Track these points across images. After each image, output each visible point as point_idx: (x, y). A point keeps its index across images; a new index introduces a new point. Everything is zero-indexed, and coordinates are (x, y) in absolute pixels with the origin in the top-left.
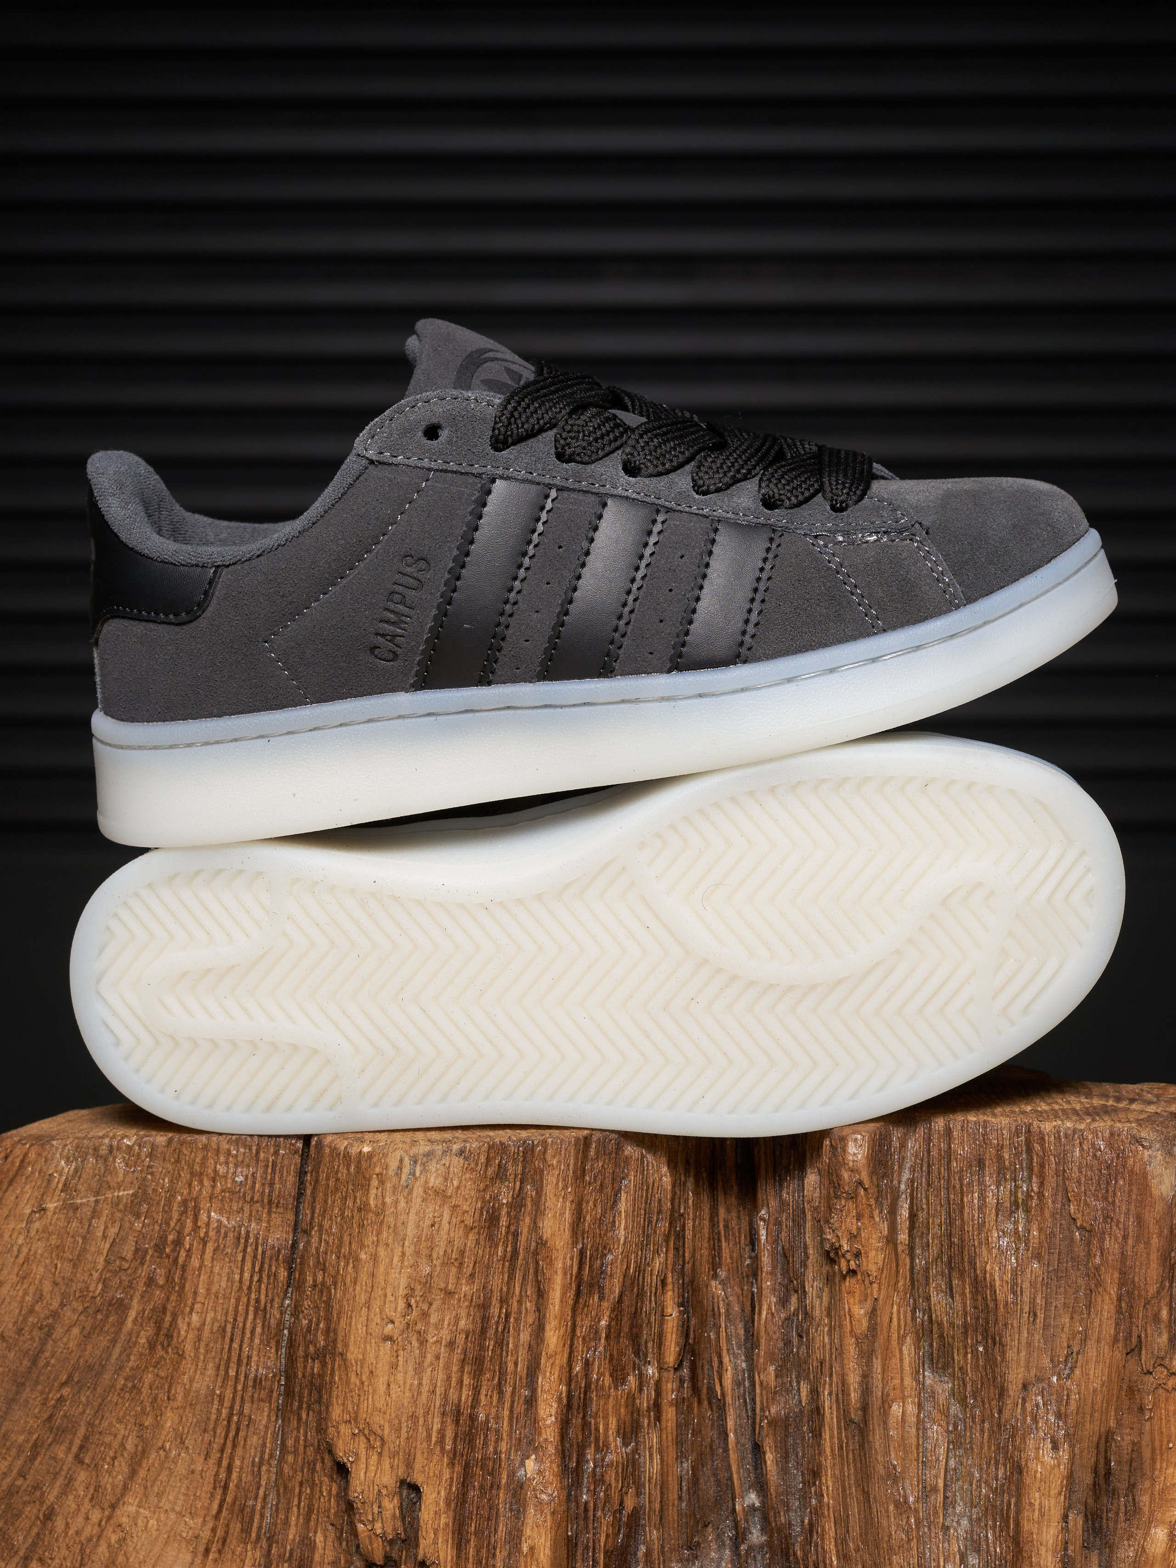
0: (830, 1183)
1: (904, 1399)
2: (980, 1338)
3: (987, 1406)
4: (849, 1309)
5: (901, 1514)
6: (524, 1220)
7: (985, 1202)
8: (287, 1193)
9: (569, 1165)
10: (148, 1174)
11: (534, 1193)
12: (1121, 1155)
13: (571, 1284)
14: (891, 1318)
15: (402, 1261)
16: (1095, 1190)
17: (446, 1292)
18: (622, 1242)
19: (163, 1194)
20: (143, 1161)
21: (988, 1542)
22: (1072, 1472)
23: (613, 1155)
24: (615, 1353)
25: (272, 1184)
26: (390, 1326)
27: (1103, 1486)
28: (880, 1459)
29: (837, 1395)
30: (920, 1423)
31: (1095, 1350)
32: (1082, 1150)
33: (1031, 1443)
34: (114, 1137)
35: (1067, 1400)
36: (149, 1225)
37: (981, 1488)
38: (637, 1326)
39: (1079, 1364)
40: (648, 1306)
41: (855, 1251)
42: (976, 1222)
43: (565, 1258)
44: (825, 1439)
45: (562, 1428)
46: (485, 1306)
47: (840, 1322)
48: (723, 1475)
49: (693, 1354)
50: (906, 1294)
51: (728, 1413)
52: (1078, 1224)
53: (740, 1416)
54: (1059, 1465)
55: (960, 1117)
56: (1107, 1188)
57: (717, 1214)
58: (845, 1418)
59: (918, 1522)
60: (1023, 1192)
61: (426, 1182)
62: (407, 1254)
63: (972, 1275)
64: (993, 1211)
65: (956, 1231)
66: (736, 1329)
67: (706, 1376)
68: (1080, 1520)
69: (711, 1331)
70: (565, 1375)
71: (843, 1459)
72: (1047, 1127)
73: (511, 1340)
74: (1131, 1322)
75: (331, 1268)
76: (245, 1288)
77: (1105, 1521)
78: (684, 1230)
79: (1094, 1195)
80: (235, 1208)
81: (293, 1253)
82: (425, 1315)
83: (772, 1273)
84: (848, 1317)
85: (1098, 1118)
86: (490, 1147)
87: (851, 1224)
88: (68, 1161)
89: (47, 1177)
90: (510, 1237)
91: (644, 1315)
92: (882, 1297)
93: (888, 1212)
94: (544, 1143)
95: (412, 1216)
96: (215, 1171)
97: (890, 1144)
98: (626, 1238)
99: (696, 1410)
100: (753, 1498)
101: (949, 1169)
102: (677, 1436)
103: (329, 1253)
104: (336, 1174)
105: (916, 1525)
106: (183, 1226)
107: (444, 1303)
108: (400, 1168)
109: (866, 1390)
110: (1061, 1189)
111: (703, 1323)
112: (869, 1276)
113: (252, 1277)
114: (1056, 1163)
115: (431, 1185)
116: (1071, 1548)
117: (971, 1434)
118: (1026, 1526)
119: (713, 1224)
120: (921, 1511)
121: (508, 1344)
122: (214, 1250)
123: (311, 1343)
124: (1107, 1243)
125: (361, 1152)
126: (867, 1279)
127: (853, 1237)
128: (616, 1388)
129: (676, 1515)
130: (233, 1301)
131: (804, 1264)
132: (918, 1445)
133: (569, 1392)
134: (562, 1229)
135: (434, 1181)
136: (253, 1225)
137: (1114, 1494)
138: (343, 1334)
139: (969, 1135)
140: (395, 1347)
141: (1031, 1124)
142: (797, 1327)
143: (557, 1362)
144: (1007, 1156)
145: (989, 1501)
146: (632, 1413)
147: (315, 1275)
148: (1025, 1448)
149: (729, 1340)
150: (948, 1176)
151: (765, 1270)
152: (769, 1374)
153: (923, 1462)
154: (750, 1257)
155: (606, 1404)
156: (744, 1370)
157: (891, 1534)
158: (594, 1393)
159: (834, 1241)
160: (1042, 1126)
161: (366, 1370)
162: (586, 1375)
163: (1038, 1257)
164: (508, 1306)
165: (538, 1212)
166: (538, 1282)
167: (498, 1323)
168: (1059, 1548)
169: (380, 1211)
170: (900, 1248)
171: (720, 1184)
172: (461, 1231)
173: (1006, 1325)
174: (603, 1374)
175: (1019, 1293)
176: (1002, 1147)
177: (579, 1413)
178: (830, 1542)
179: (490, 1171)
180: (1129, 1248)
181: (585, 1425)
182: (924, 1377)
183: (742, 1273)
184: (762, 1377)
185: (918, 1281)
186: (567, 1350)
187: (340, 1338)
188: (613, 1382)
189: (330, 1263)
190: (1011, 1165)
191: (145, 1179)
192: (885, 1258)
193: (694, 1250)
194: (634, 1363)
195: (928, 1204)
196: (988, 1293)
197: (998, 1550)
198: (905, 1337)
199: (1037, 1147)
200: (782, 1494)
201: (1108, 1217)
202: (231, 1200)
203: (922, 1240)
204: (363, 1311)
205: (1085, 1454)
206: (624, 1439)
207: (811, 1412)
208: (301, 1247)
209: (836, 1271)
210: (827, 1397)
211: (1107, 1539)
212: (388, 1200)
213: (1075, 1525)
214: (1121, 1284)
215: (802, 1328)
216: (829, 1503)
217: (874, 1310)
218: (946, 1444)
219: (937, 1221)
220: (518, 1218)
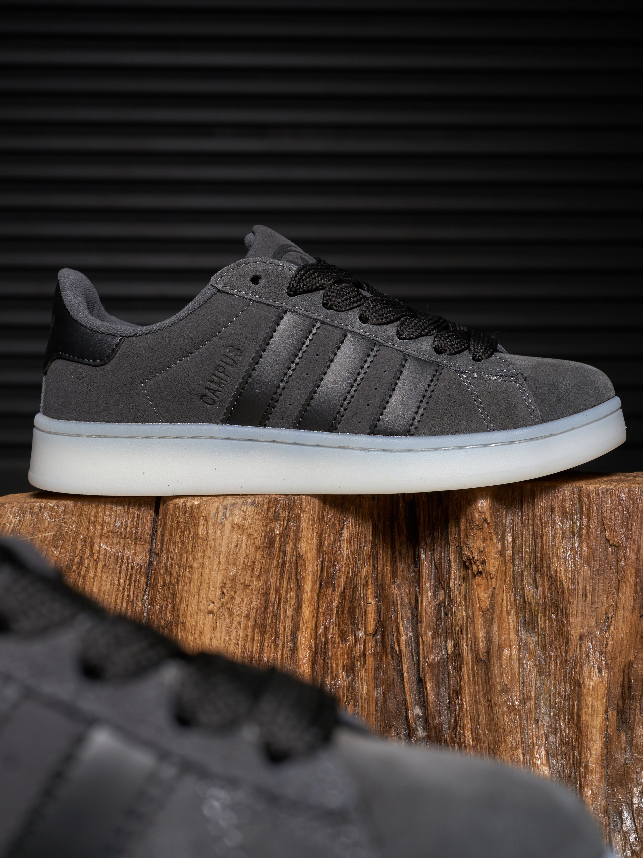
0: (467, 521)
1: (510, 646)
2: (553, 611)
3: (558, 650)
4: (478, 595)
5: (511, 712)
6: (289, 544)
7: (556, 532)
8: (146, 532)
9: (315, 511)
10: (63, 522)
11: (295, 528)
12: (635, 502)
13: (317, 581)
14: (502, 600)
15: (219, 567)
16: (620, 523)
17: (244, 585)
18: (345, 557)
19: (72, 535)
20: (60, 515)
21: (561, 728)
22: (609, 686)
23: (340, 507)
24: (341, 622)
25: (137, 528)
26: (212, 605)
27: (627, 694)
28: (498, 680)
29: (471, 645)
30: (519, 660)
31: (622, 614)
32: (612, 500)
33: (586, 669)
34: (42, 502)
35: (606, 645)
36: (63, 553)
37: (555, 697)
38: (353, 608)
39: (612, 624)
40: (359, 596)
41: (481, 560)
42: (550, 544)
43: (313, 565)
44: (464, 671)
45: (312, 665)
46: (267, 594)
47: (472, 602)
48: (400, 698)
49: (383, 627)
50: (510, 586)
51: (403, 661)
53: (410, 663)
54: (603, 682)
56: (627, 521)
57: (395, 547)
58: (476, 658)
59: (521, 717)
60: (577, 526)
61: (233, 521)
62: (222, 563)
63: (549, 574)
64: (560, 537)
65: (539, 549)
66: (406, 613)
67: (390, 640)
68: (615, 713)
69: (392, 615)
70: (314, 634)
71: (475, 682)
72: (591, 488)
73: (282, 614)
75: (175, 573)
76: (121, 589)
77: (628, 714)
78: (377, 554)
79: (619, 526)
80: (115, 542)
81: (149, 568)
82: (232, 599)
83: (429, 579)
84: (477, 599)
85: (620, 483)
86: (270, 501)
87: (480, 544)
88: (15, 516)
89: (2, 525)
90: (281, 554)
91: (357, 601)
92: (497, 586)
93: (501, 537)
94: (301, 499)
95: (225, 541)
96: (103, 520)
98: (347, 555)
99: (384, 660)
100: (418, 711)
101: (534, 514)
102: (374, 674)
103: (174, 565)
104: (178, 518)
105: (519, 719)
106: (84, 553)
107: (243, 592)
108: (217, 513)
109: (489, 640)
110: (600, 523)
111: (387, 609)
112: (490, 574)
113: (125, 582)
114: (597, 509)
115: (235, 522)
116: (610, 730)
117: (549, 666)
118: (584, 718)
119: (393, 553)
120: (522, 711)
121: (280, 617)
122: (103, 567)
123: (162, 618)
124: (628, 553)
125: (193, 504)
126: (489, 576)
127: (481, 552)
128: (342, 643)
129: (374, 720)
130: (114, 596)
131: (449, 572)
132: (519, 673)
133: (316, 644)
134: (311, 548)
135: (237, 520)
136: (126, 551)
137: (633, 699)
138: (183, 611)
139: (545, 494)
140: (215, 618)
141: (581, 487)
142: (444, 610)
143: (309, 626)
144: (567, 505)
145: (561, 704)
146: (351, 658)
147: (164, 579)
148: (582, 672)
149: (403, 620)
150: (534, 518)
151: (424, 577)
152: (428, 637)
153: (522, 683)
154: (414, 571)
155: (336, 652)
156: (411, 637)
157: (505, 724)
158: (330, 645)
159: (469, 554)
160: (588, 488)
161: (198, 632)
162: (325, 635)
163: (588, 563)
164: (280, 594)
165: (297, 538)
166: (297, 580)
167: (274, 604)
168: (603, 729)
169: (205, 538)
170: (507, 559)
171: (397, 529)
172: (253, 549)
173: (569, 602)
174: (335, 634)
175: (576, 584)
176: (565, 501)
177: (321, 657)
178: (468, 731)
179: (270, 514)
181: (325, 664)
182: (521, 634)
183: (410, 581)
184: (424, 639)
185: (517, 579)
186: (314, 619)
187: (181, 613)
188: (340, 639)
189: (175, 570)
190: (570, 511)
191: (61, 526)
192: (499, 564)
193: (383, 566)
194: (352, 629)
195: (522, 534)
196: (558, 584)
197: (567, 732)
198: (511, 611)
199: (585, 500)
200: (437, 707)
201: (628, 538)
202: (113, 537)
203: (519, 555)
204: (195, 597)
205: (617, 675)
206: (347, 673)
207: (454, 657)
208: (155, 564)
209: (470, 573)
210: (465, 647)
211: (630, 725)
212: (210, 532)
213: (612, 716)
214: (637, 576)
215: (448, 609)
216: (467, 708)
217: (493, 595)
218: (535, 672)
219: (528, 544)
220: (286, 543)
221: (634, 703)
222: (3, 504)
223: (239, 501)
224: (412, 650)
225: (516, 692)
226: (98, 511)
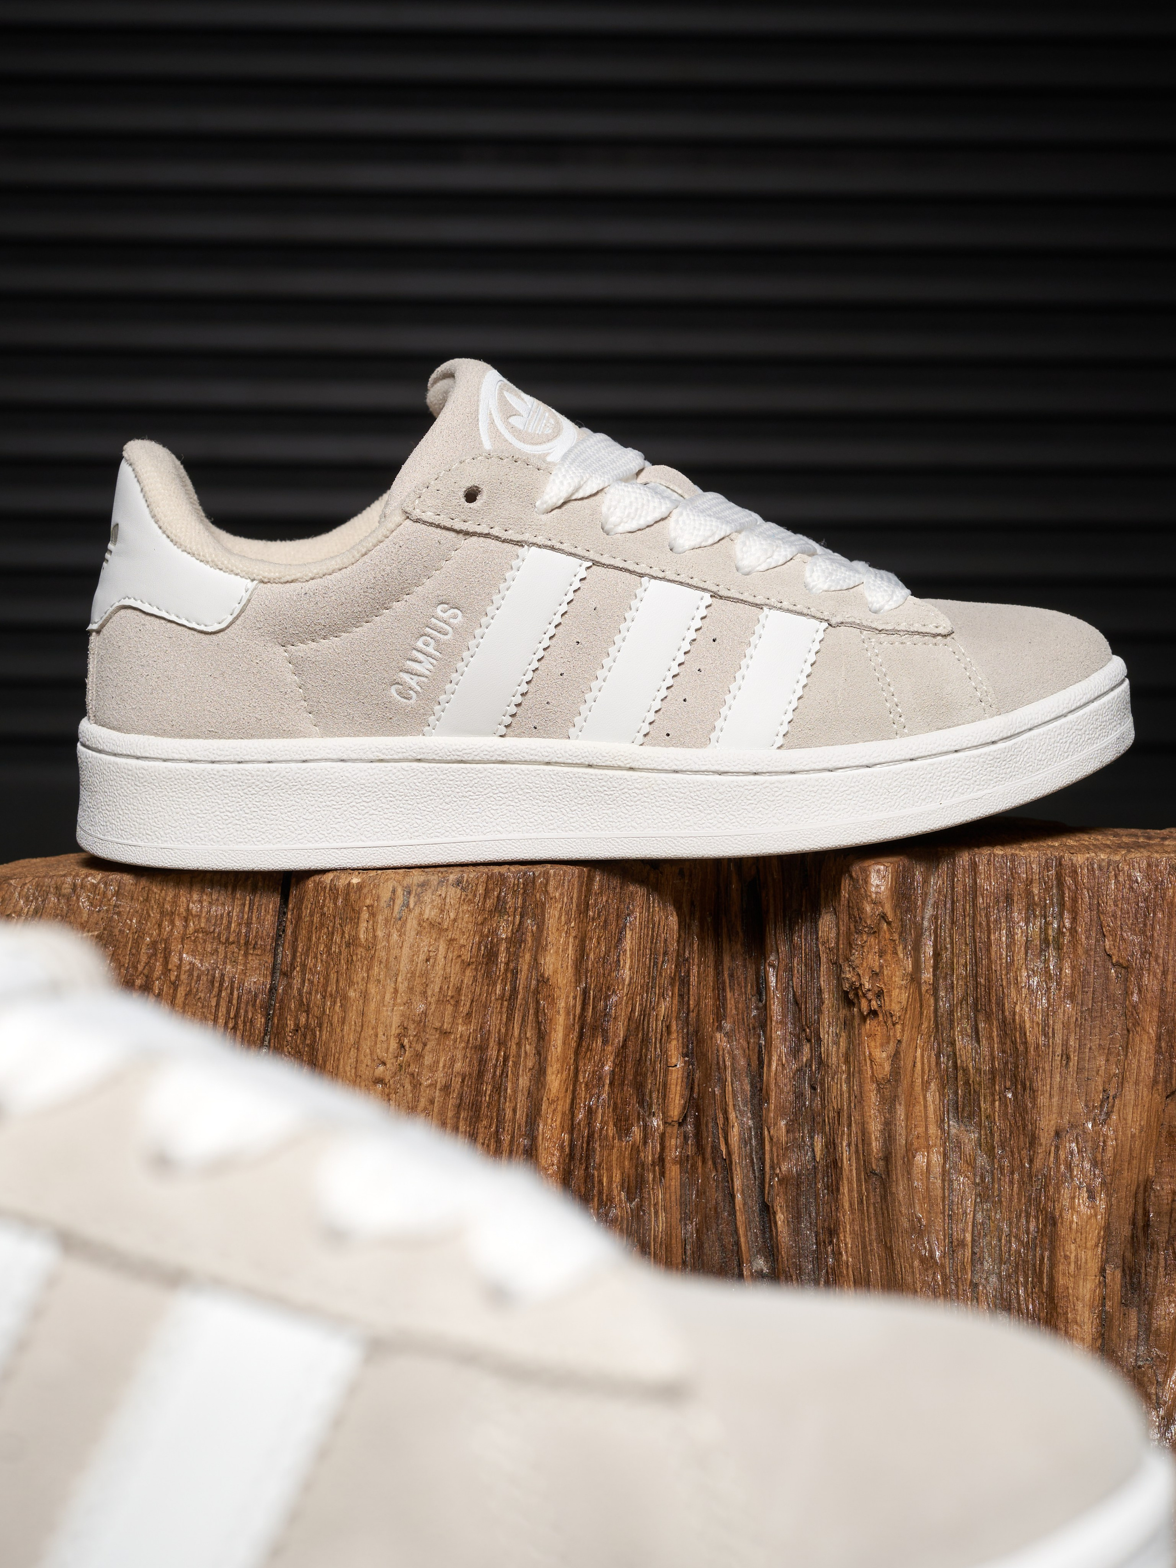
0: (850, 918)
1: (928, 1148)
2: (1008, 1084)
3: (1016, 1156)
4: (870, 1053)
5: (927, 1270)
6: (524, 956)
7: (1014, 939)
8: (265, 933)
9: (572, 898)
10: (114, 913)
11: (534, 928)
12: (1158, 886)
13: (574, 1025)
14: (915, 1062)
16: (1132, 924)
17: (441, 1032)
18: (627, 982)
19: (130, 936)
20: (109, 900)
21: (1019, 1299)
22: (1109, 1224)
23: (618, 890)
24: (619, 1101)
25: (249, 924)
26: (381, 1068)
27: (1142, 1239)
28: (903, 1210)
29: (857, 1145)
30: (945, 1173)
31: (1133, 1092)
32: (1117, 882)
33: (1066, 1193)
34: (77, 875)
35: (1103, 1148)
37: (1010, 1243)
38: (641, 1074)
39: (1115, 1109)
40: (653, 1052)
41: (876, 989)
42: (1004, 961)
43: (568, 997)
44: (844, 1193)
46: (482, 1048)
47: (859, 1067)
48: (729, 1240)
49: (698, 1110)
50: (930, 1037)
51: (735, 1173)
52: (1114, 961)
53: (747, 1176)
54: (1096, 1215)
55: (986, 851)
56: (1145, 921)
57: (722, 962)
58: (865, 1169)
59: (945, 1278)
60: (1053, 928)
61: (421, 914)
62: (400, 990)
63: (1000, 1017)
64: (1022, 949)
65: (983, 971)
67: (710, 1134)
68: (1118, 1274)
69: (715, 1087)
70: (568, 1123)
71: (863, 1213)
72: (1080, 859)
73: (509, 1085)
74: (1172, 1063)
75: (316, 1009)
77: (1143, 1276)
78: (689, 976)
79: (1130, 929)
80: (209, 950)
81: (270, 999)
82: (419, 1056)
83: (782, 1023)
84: (868, 1062)
85: (1133, 850)
86: (489, 878)
87: (873, 960)
88: (27, 900)
90: (509, 975)
91: (648, 1063)
92: (905, 1038)
93: (912, 948)
94: (546, 874)
95: (406, 950)
96: (188, 910)
97: (913, 878)
98: (631, 978)
99: (700, 1170)
100: (761, 1264)
101: (974, 905)
102: (681, 1196)
103: (313, 994)
104: (322, 908)
106: (152, 970)
107: (439, 1044)
108: (393, 900)
109: (889, 1136)
110: (1094, 924)
111: (707, 1077)
112: (892, 1016)
114: (1090, 898)
115: (426, 917)
116: (1109, 1303)
117: (1000, 1186)
118: (1061, 1281)
119: (718, 973)
120: (947, 1266)
121: (506, 1090)
122: (186, 995)
124: (1145, 980)
125: (349, 883)
126: (890, 1019)
127: (875, 975)
128: (620, 1139)
131: (819, 1011)
132: (944, 1198)
133: (571, 1141)
134: (564, 966)
135: (430, 913)
136: (229, 967)
137: (1152, 1248)
139: (996, 869)
140: (387, 1090)
141: (1061, 857)
142: (810, 1079)
143: (560, 1108)
144: (1036, 891)
145: (1020, 1255)
146: (637, 1167)
147: (297, 1018)
148: (1059, 1198)
149: (735, 1096)
150: (974, 913)
151: (775, 1019)
152: (780, 1129)
153: (949, 1215)
154: (757, 1008)
155: (609, 1155)
156: (750, 1128)
158: (598, 1143)
159: (854, 979)
160: (1075, 859)
162: (589, 1123)
163: (1072, 997)
164: (506, 1048)
165: (539, 947)
166: (539, 1023)
167: (495, 1066)
168: (1096, 1303)
169: (370, 945)
170: (924, 988)
171: (725, 930)
172: (458, 966)
173: (1037, 1069)
174: (607, 1123)
175: (1051, 1035)
176: (1031, 882)
177: (581, 1164)
179: (489, 903)
180: (1169, 984)
181: (588, 1177)
182: (949, 1126)
183: (748, 1025)
184: (772, 1132)
185: (942, 1025)
186: (569, 1095)
188: (617, 1132)
189: (315, 1003)
190: (1040, 901)
191: (111, 919)
192: (909, 997)
193: (699, 998)
194: (639, 1113)
195: (952, 943)
196: (1018, 1035)
197: (1031, 1307)
198: (929, 1083)
199: (1069, 881)
200: (794, 1256)
201: (1146, 952)
202: (205, 941)
203: (946, 980)
204: (352, 1053)
205: (1122, 1204)
206: (628, 1193)
207: (827, 1166)
208: (280, 991)
209: (856, 1013)
210: (845, 1148)
211: (1146, 1295)
212: (380, 934)
213: (1113, 1279)
214: (1161, 1023)
215: (816, 1078)
216: (848, 1261)
217: (897, 1054)
218: (973, 1197)
219: (962, 961)
220: (518, 955)
221: (1154, 1256)
222: (7, 879)
223: (433, 877)
224: (751, 1153)
225: (937, 1232)
226: (179, 893)
